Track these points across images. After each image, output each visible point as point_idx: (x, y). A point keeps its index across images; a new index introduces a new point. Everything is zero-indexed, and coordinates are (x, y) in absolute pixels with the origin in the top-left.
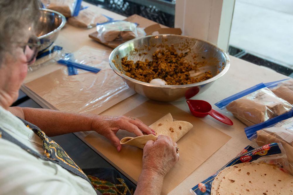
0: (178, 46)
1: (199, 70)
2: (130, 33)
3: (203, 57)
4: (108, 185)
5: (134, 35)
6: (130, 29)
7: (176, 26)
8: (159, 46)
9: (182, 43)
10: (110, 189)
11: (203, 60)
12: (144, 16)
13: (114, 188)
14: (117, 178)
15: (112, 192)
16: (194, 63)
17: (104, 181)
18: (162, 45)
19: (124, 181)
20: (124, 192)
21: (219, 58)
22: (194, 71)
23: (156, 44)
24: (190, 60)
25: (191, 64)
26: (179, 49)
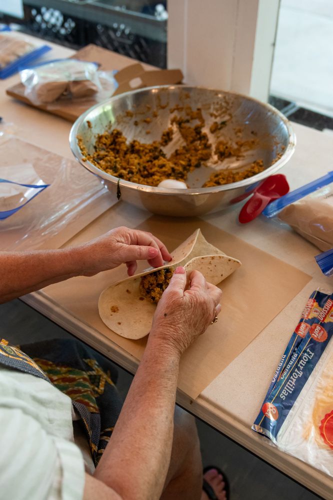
0: (209, 108)
1: (244, 157)
2: (87, 83)
3: (252, 133)
4: (74, 374)
5: (94, 88)
6: (85, 77)
7: (171, 65)
8: (174, 110)
9: (217, 103)
10: (78, 381)
11: (251, 138)
12: (105, 46)
13: (85, 379)
14: (84, 360)
15: (84, 386)
16: (237, 143)
17: (65, 367)
18: (179, 107)
19: (97, 363)
20: (100, 386)
21: (279, 135)
22: (234, 158)
23: (168, 104)
24: (228, 137)
25: (231, 144)
26: (212, 115)
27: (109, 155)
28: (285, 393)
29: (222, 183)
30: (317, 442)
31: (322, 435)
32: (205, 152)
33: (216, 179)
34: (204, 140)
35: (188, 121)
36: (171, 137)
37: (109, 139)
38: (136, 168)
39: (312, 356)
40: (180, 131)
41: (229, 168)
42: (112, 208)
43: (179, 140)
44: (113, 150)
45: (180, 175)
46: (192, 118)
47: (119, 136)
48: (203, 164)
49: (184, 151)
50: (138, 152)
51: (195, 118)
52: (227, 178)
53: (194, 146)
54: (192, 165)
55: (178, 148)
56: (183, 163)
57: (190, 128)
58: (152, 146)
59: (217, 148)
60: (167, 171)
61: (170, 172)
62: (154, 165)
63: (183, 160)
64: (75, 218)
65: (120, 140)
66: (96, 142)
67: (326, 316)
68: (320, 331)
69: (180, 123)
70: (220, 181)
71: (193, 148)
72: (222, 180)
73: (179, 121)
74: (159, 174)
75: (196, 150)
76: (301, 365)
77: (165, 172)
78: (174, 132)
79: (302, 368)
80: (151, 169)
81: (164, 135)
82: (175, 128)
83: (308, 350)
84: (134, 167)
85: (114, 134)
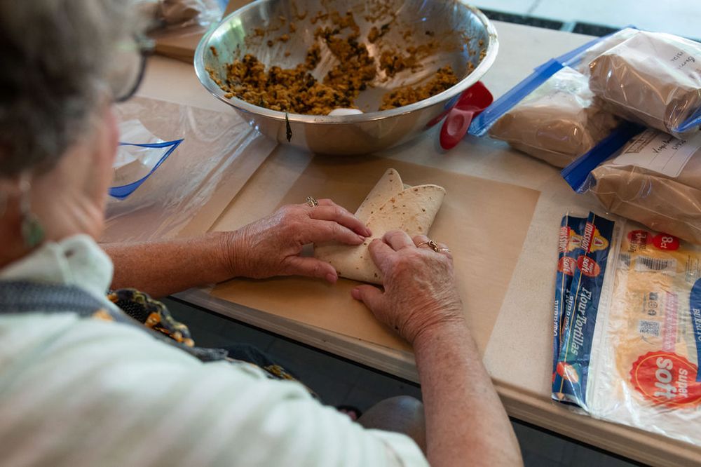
0: (363, 10)
1: (421, 66)
3: (428, 33)
8: (317, 19)
9: (373, 1)
11: (426, 41)
16: (408, 51)
18: (322, 14)
21: (468, 30)
22: (409, 71)
23: (307, 12)
24: (396, 44)
25: (401, 53)
26: (367, 19)
27: (249, 89)
28: (575, 347)
29: (403, 103)
30: (635, 398)
31: (637, 389)
32: (368, 68)
33: (394, 100)
34: (363, 53)
35: (337, 32)
36: (318, 56)
37: (242, 69)
38: (288, 102)
39: (590, 296)
40: (329, 46)
41: (405, 84)
42: (269, 159)
43: (330, 59)
44: (250, 82)
45: (345, 103)
46: (342, 27)
47: (254, 63)
48: (369, 85)
49: (341, 73)
50: (281, 81)
51: (346, 27)
52: (409, 96)
53: (352, 63)
54: (356, 87)
55: (331, 69)
56: (343, 87)
57: (341, 40)
58: (296, 71)
59: (383, 62)
60: (329, 100)
61: (333, 100)
62: (310, 94)
63: (342, 84)
64: (224, 178)
65: (257, 67)
66: (227, 75)
67: (590, 244)
68: (589, 263)
69: (327, 36)
70: (400, 102)
71: (351, 66)
72: (402, 100)
73: (325, 33)
74: (319, 105)
75: (356, 68)
76: (581, 309)
77: (327, 101)
78: (321, 48)
79: (583, 312)
80: (308, 100)
81: (309, 55)
82: (322, 43)
83: (584, 289)
84: (286, 101)
85: (247, 61)
